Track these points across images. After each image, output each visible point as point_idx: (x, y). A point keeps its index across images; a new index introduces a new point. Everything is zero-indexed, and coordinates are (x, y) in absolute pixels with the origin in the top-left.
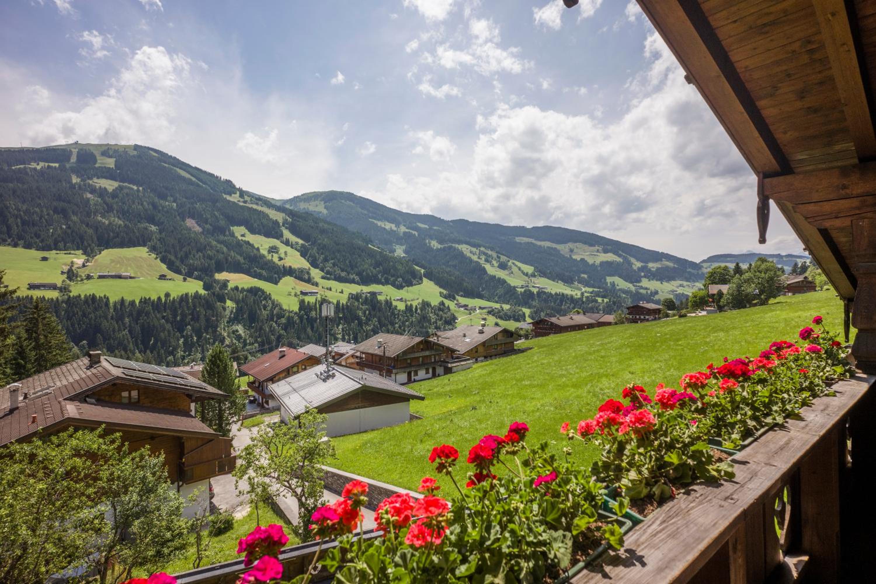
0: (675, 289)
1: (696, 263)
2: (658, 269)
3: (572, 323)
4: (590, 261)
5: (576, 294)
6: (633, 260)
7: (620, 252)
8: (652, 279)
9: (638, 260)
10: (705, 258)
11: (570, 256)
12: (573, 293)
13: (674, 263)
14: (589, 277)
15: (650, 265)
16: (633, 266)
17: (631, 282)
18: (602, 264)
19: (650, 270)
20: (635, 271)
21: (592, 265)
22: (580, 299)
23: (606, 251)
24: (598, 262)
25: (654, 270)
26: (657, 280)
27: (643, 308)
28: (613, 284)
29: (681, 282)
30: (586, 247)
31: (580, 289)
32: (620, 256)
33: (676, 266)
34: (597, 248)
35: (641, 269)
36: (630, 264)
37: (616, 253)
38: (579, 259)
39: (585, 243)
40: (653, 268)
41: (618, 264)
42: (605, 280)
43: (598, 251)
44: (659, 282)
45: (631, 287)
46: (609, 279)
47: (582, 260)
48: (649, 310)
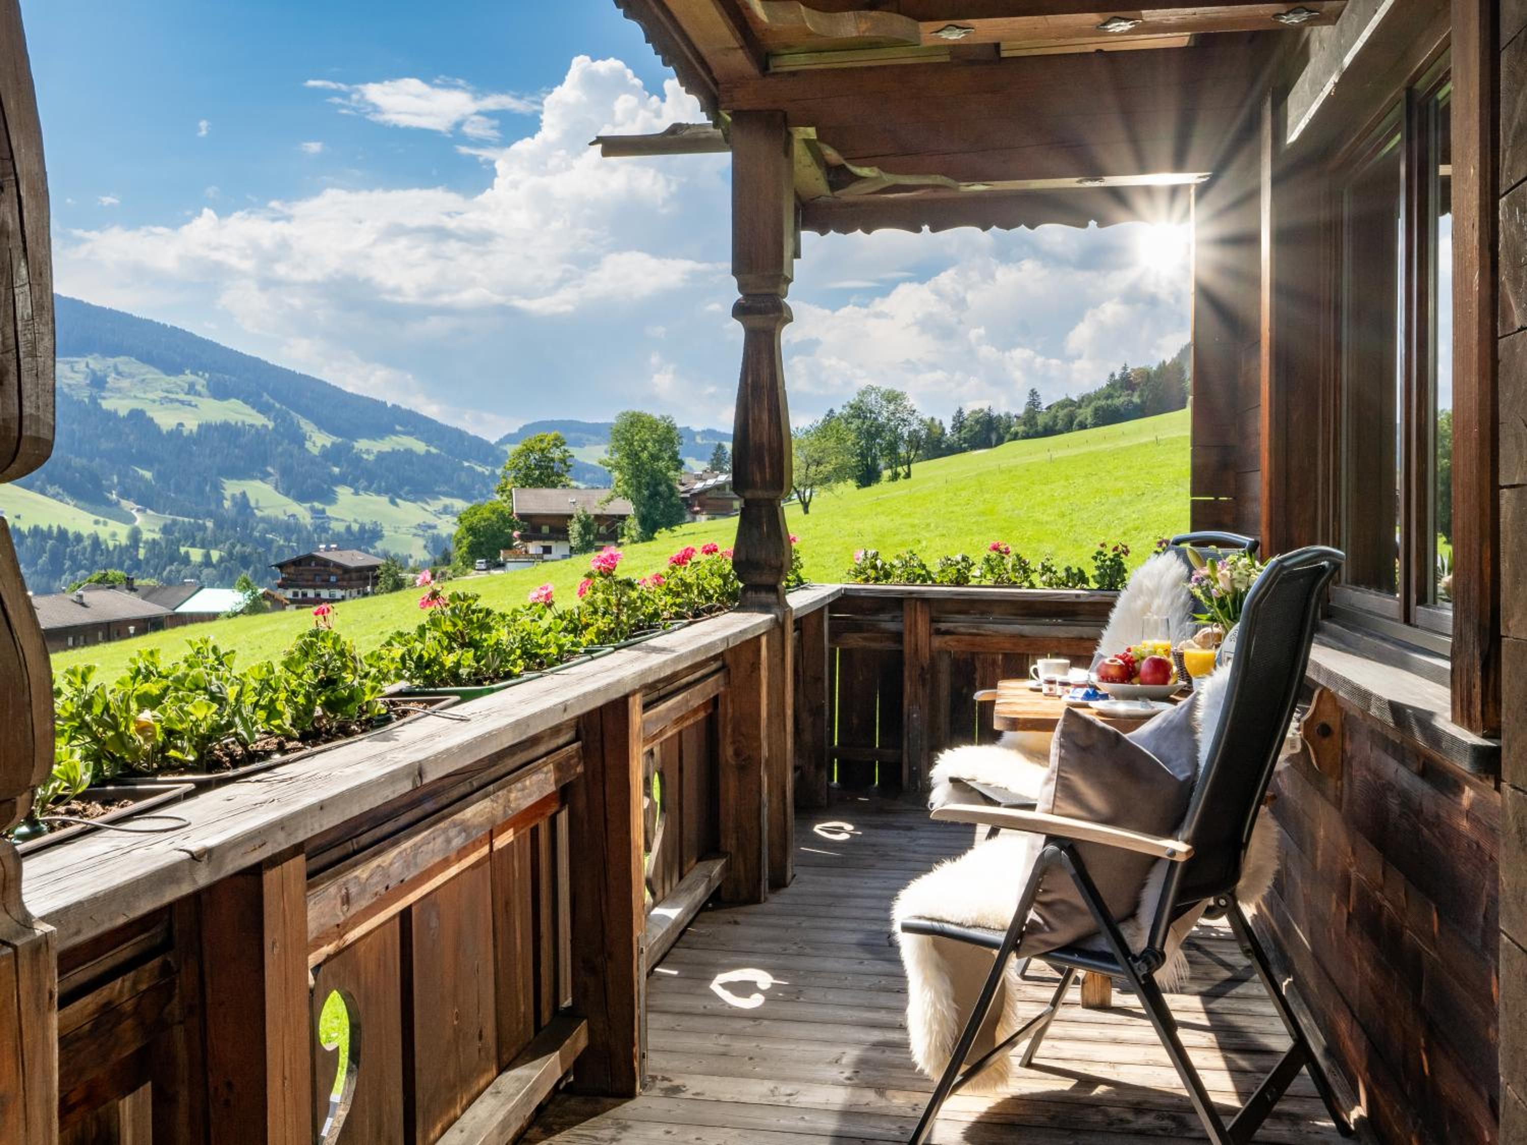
0: (431, 520)
1: (487, 443)
2: (381, 456)
3: (81, 617)
4: (166, 420)
5: (114, 535)
6: (307, 426)
7: (266, 397)
8: (366, 489)
9: (323, 425)
10: (514, 430)
11: (93, 400)
12: (104, 532)
13: (429, 442)
14: (159, 476)
15: (362, 444)
16: (308, 445)
17: (301, 498)
18: (206, 429)
19: (360, 459)
20: (313, 461)
21: (171, 433)
22: (121, 550)
23: (220, 392)
24: (191, 425)
25: (371, 458)
26: (379, 492)
27: (326, 563)
28: (243, 504)
29: (447, 501)
30: (151, 373)
31: (129, 519)
32: (264, 409)
33: (433, 450)
34: (189, 377)
35: (331, 455)
36: (299, 439)
37: (253, 400)
38: (123, 412)
39: (147, 359)
40: (368, 452)
41: (259, 434)
42: (217, 488)
43: (191, 389)
44: (385, 499)
45: (302, 513)
46: (232, 488)
47: (137, 416)
48: (346, 570)
